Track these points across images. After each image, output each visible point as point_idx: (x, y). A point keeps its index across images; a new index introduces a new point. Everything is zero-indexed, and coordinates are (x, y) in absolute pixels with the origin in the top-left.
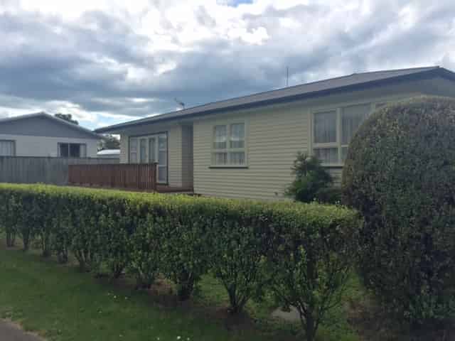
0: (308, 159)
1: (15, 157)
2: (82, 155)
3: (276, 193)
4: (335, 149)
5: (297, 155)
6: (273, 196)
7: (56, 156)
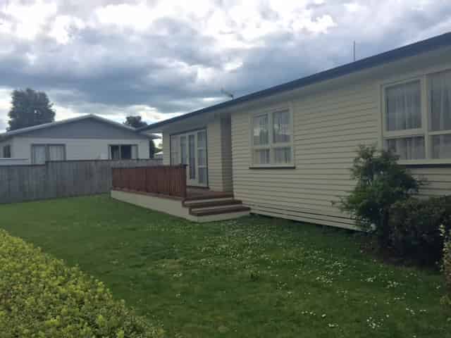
0: (377, 155)
1: (65, 161)
2: (133, 156)
3: (333, 203)
4: (420, 138)
5: (359, 150)
6: (330, 206)
7: (107, 159)
